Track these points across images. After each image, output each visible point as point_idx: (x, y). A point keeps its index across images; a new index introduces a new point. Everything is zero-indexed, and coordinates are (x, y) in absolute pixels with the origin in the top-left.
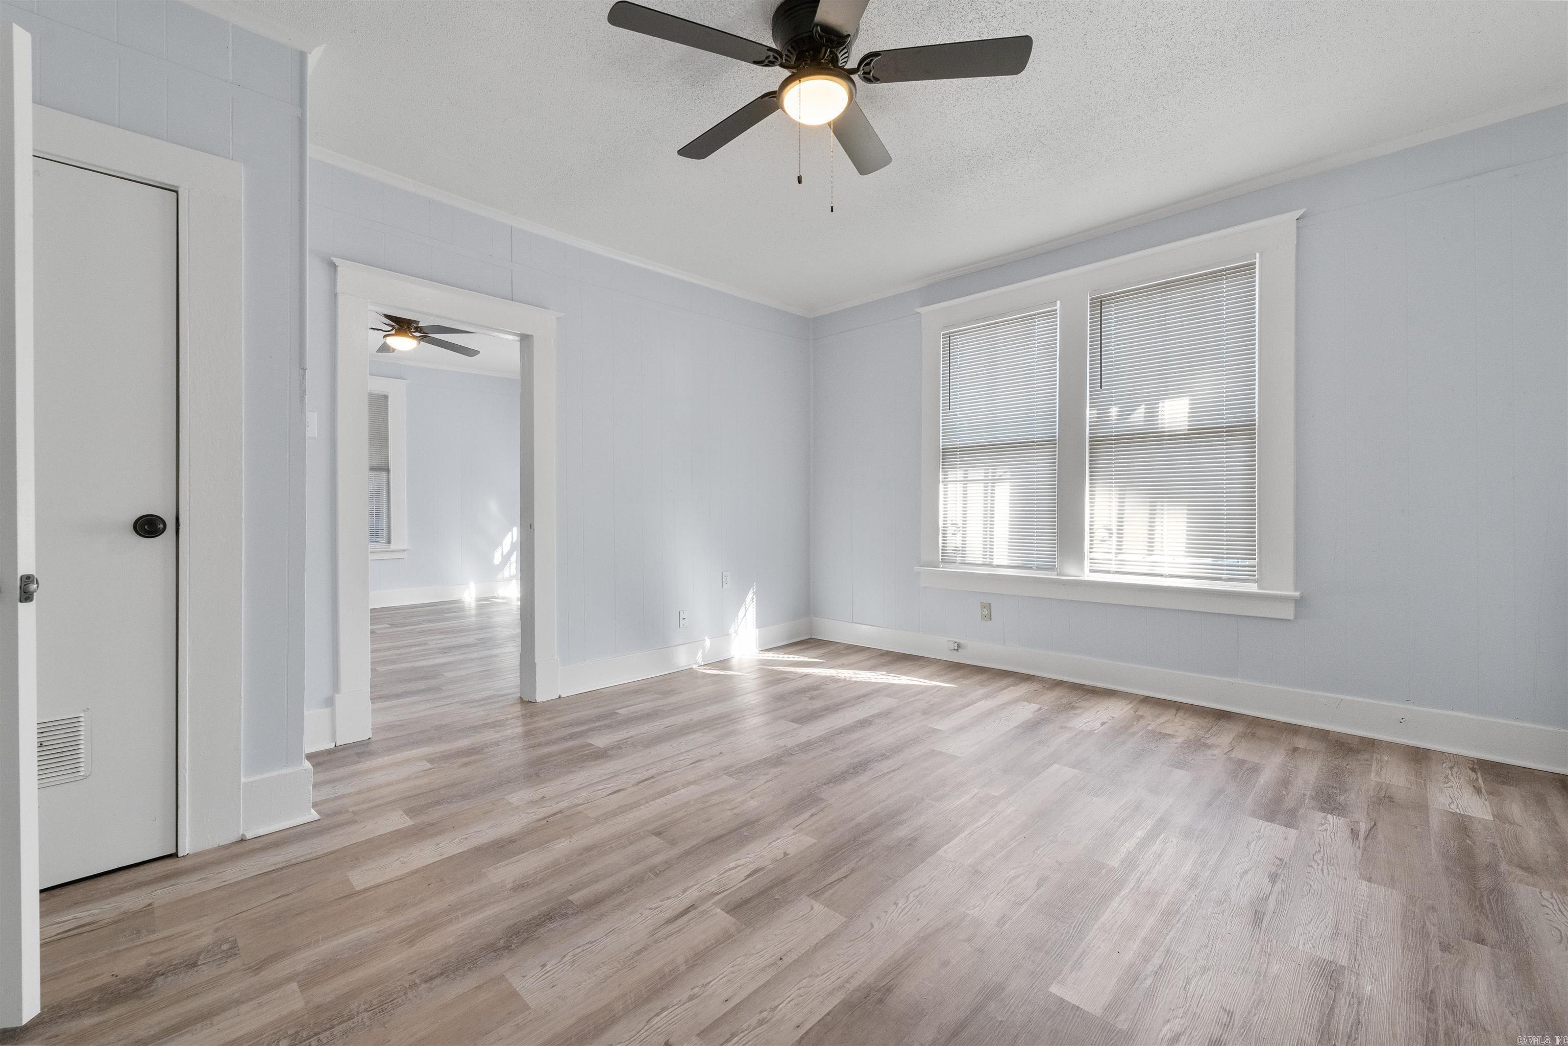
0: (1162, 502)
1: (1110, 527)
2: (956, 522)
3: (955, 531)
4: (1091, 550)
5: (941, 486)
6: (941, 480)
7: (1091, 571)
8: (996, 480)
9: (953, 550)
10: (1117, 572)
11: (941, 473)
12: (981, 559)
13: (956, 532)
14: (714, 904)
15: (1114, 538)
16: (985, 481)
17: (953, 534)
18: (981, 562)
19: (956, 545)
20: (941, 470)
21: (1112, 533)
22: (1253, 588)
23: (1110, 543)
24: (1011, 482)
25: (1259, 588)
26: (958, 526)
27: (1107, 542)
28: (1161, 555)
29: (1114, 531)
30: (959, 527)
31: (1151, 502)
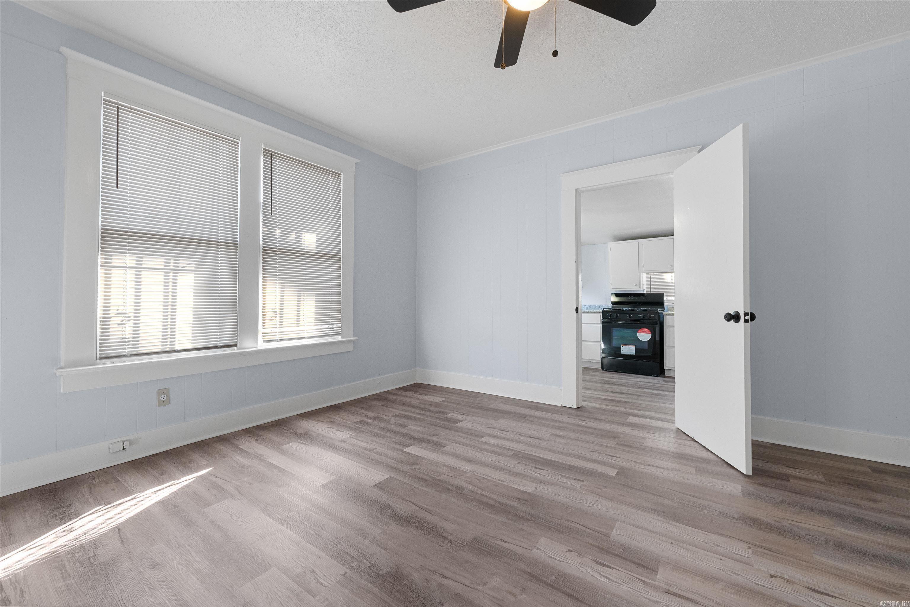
0: (304, 291)
1: (275, 310)
2: (124, 312)
3: (122, 321)
4: (264, 327)
5: (101, 272)
6: (100, 264)
7: (265, 341)
8: (177, 271)
9: (119, 342)
10: (281, 340)
11: (100, 256)
12: (160, 347)
13: (124, 322)
14: (655, 581)
15: (278, 318)
16: (166, 270)
17: (119, 324)
18: (159, 350)
19: (124, 336)
20: (100, 252)
21: (276, 314)
22: (339, 338)
23: (275, 321)
24: (195, 274)
25: (342, 338)
26: (127, 315)
27: (273, 321)
28: (303, 326)
29: (278, 313)
30: (129, 317)
31: (298, 291)
